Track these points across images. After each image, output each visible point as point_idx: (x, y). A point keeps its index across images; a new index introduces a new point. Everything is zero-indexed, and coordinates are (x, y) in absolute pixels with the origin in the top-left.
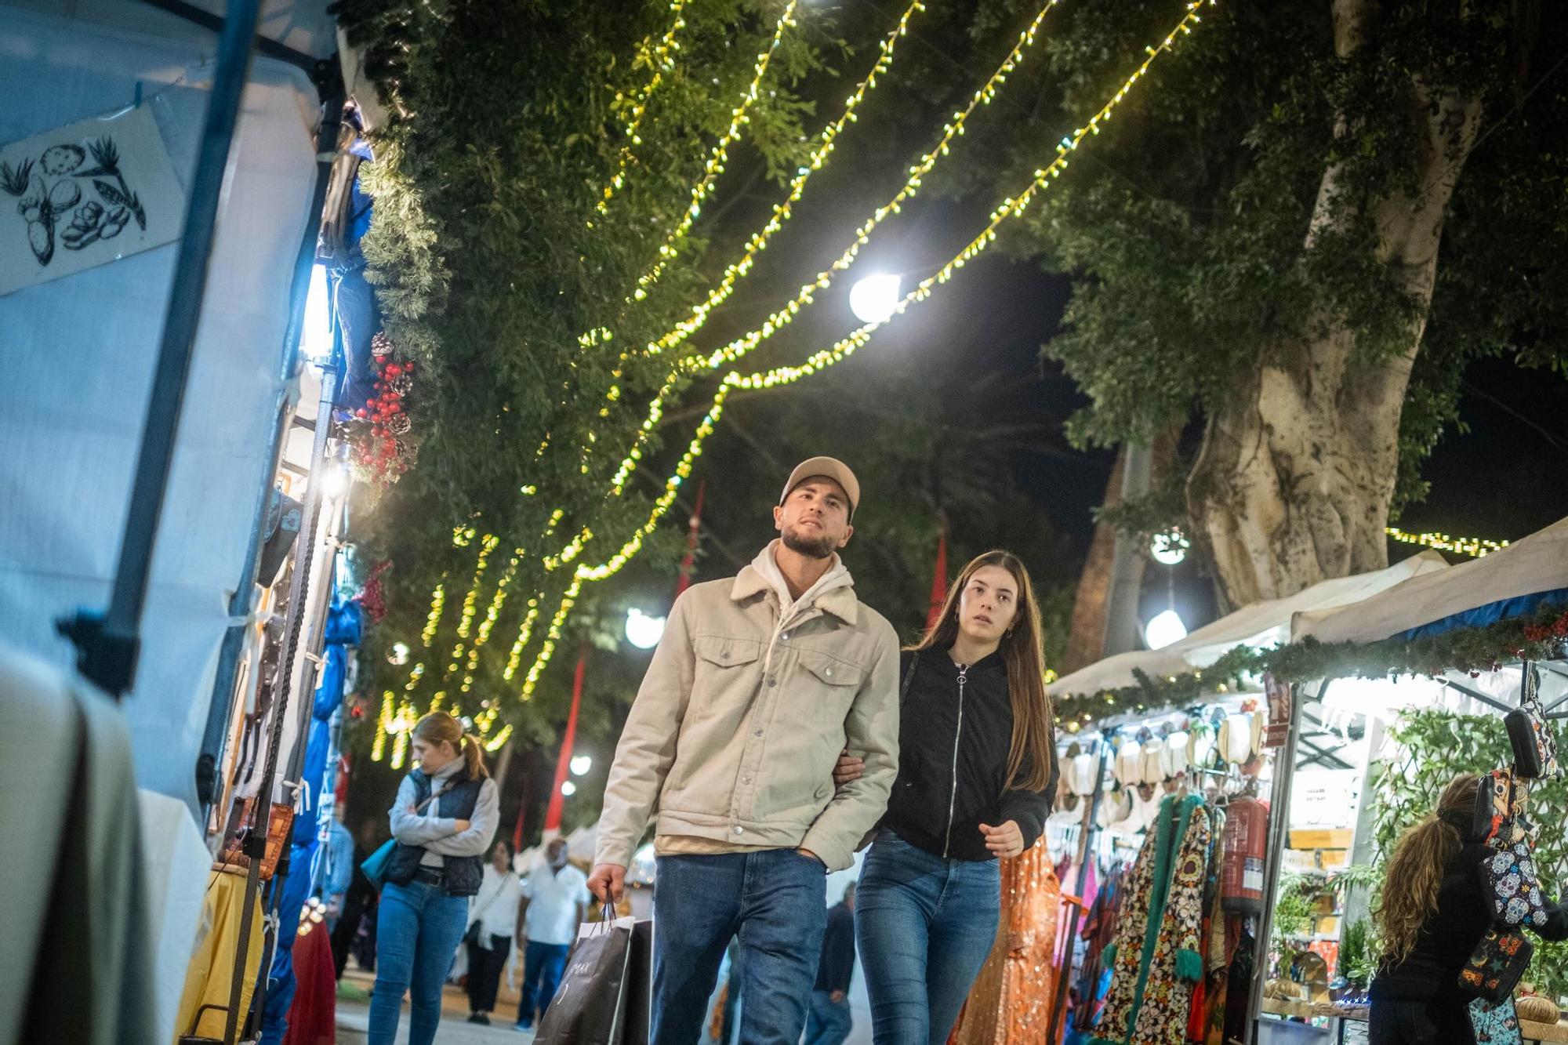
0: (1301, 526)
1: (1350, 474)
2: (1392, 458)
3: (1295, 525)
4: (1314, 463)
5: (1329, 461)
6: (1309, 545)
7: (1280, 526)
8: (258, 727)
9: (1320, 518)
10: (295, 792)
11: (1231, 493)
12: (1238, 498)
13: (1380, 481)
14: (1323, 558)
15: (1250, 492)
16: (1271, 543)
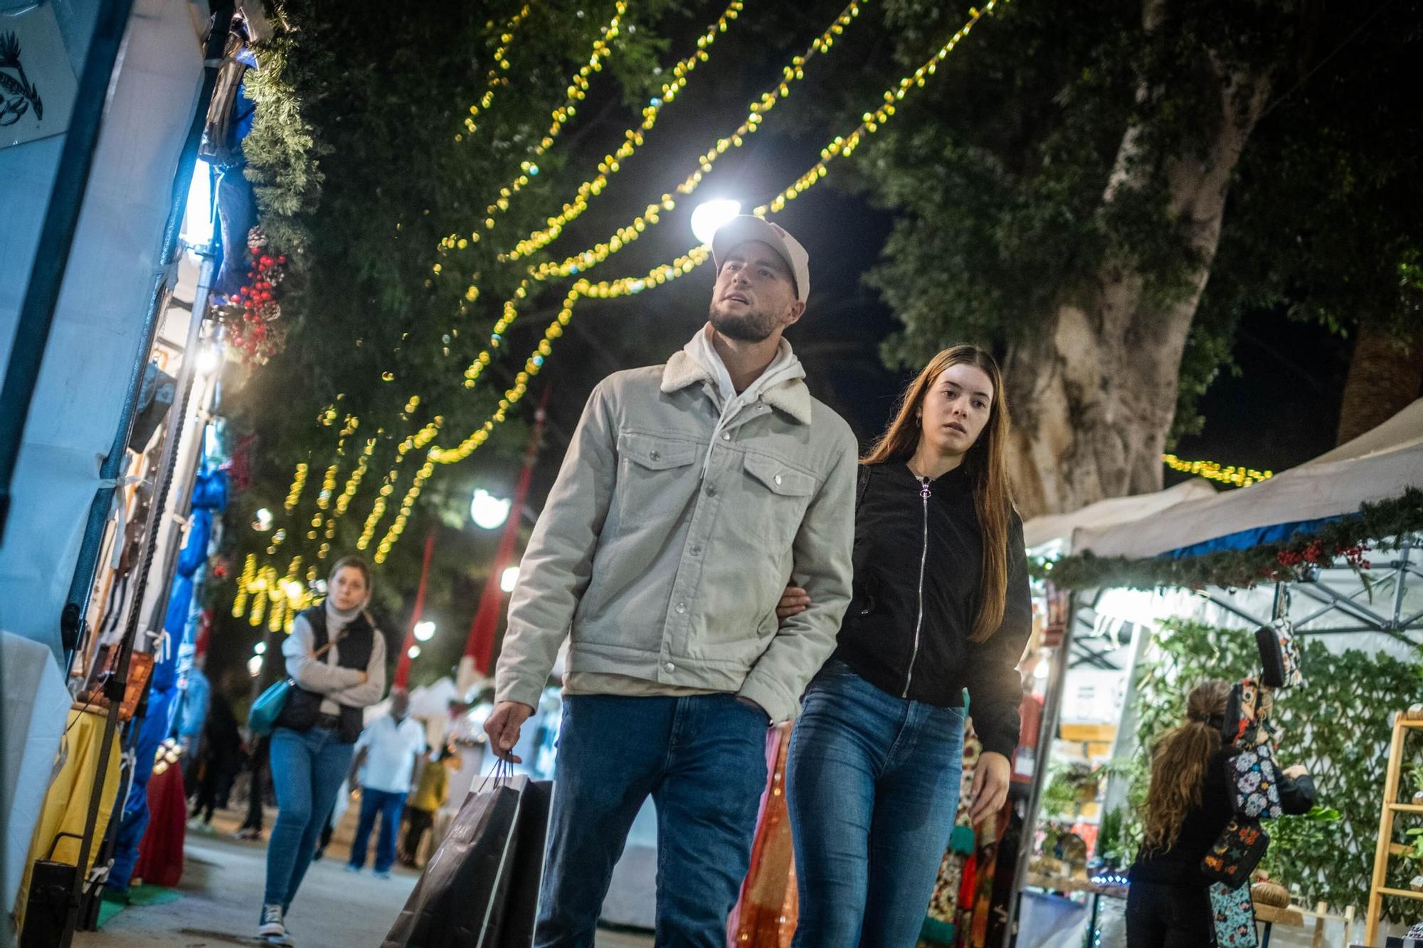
0: (1086, 450)
1: (1133, 404)
2: (1171, 394)
3: (1081, 449)
4: (1101, 395)
5: (1115, 394)
6: (1093, 467)
7: (1067, 448)
8: (126, 580)
9: (1104, 444)
10: (157, 642)
11: (1026, 417)
12: (1032, 422)
13: (1159, 413)
14: (1105, 479)
15: (1044, 417)
16: (1059, 464)
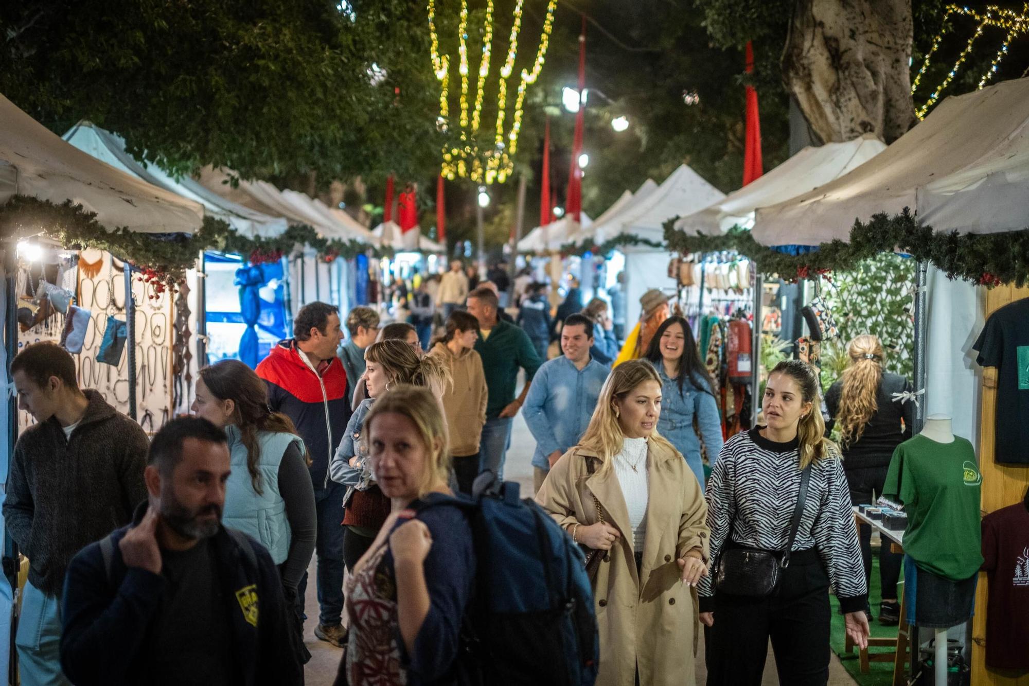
0: (846, 84)
1: (879, 42)
3: (842, 84)
4: (852, 42)
5: (861, 39)
6: (853, 94)
7: (834, 85)
9: (857, 77)
11: (801, 69)
12: (806, 72)
13: (900, 42)
14: (863, 100)
15: (813, 67)
16: (830, 96)
